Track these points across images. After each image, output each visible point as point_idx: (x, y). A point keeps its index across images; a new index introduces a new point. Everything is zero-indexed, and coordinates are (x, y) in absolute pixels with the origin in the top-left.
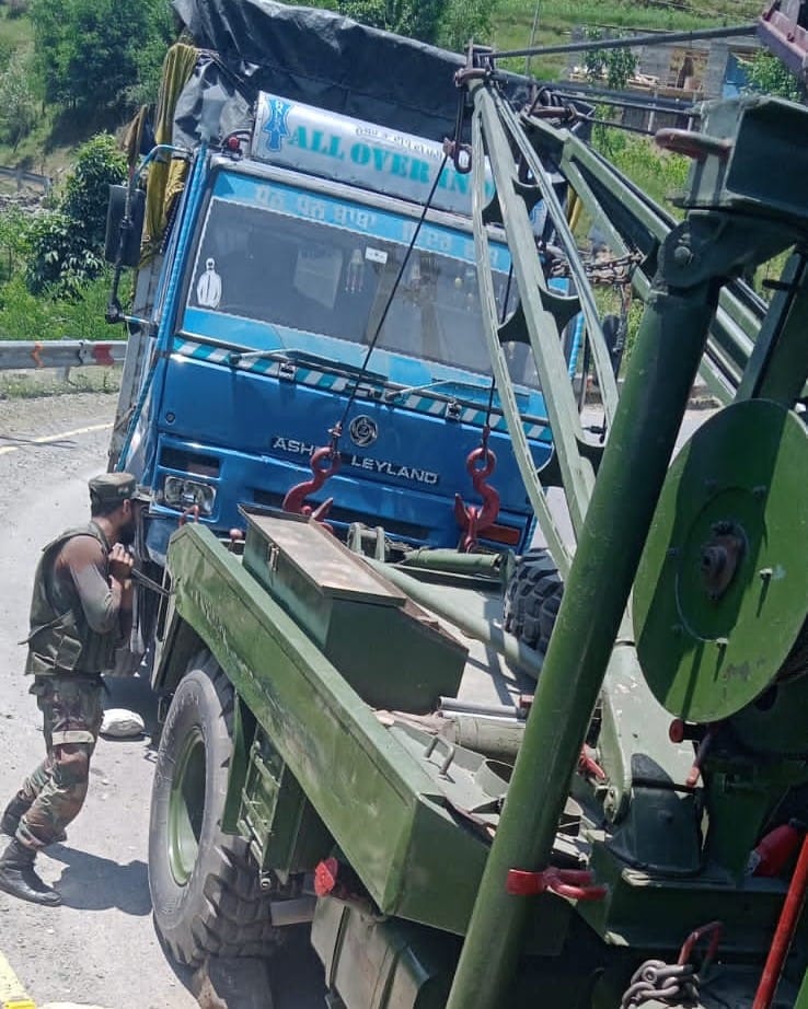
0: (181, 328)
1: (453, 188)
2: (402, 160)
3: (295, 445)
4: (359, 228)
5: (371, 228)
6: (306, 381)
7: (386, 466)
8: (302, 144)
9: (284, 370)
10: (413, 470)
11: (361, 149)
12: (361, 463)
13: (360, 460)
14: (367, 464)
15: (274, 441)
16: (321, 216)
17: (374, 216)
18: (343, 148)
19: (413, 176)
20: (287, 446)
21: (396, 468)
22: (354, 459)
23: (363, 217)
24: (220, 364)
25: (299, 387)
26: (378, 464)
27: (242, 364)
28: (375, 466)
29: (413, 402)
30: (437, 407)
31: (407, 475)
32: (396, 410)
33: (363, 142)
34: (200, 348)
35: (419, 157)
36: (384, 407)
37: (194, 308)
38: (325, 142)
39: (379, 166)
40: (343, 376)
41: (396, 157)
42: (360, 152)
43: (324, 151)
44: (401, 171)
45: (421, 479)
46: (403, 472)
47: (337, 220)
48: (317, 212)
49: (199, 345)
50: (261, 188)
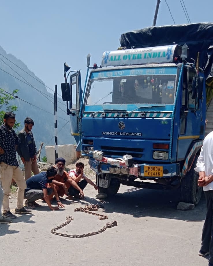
0: (84, 111)
1: (148, 58)
2: (135, 55)
3: (107, 133)
4: (120, 75)
5: (123, 74)
6: (108, 116)
7: (128, 134)
8: (112, 60)
9: (102, 115)
10: (135, 133)
11: (125, 56)
12: (122, 134)
13: (122, 133)
14: (124, 134)
15: (102, 133)
16: (112, 75)
17: (123, 71)
18: (121, 57)
19: (138, 58)
20: (105, 134)
21: (131, 134)
22: (120, 133)
23: (121, 72)
24: (86, 117)
25: (107, 118)
26: (126, 133)
27: (96, 116)
28: (126, 134)
29: (133, 115)
30: (139, 115)
31: (134, 135)
32: (129, 118)
33: (126, 55)
34: (87, 115)
35: (139, 53)
36: (126, 118)
37: (87, 106)
38: (117, 58)
39: (129, 59)
40: (116, 113)
41: (134, 55)
42: (125, 57)
43: (117, 60)
44: (135, 58)
45: (137, 135)
46: (133, 134)
47: (115, 75)
48: (111, 75)
49: (87, 114)
50: (100, 73)
